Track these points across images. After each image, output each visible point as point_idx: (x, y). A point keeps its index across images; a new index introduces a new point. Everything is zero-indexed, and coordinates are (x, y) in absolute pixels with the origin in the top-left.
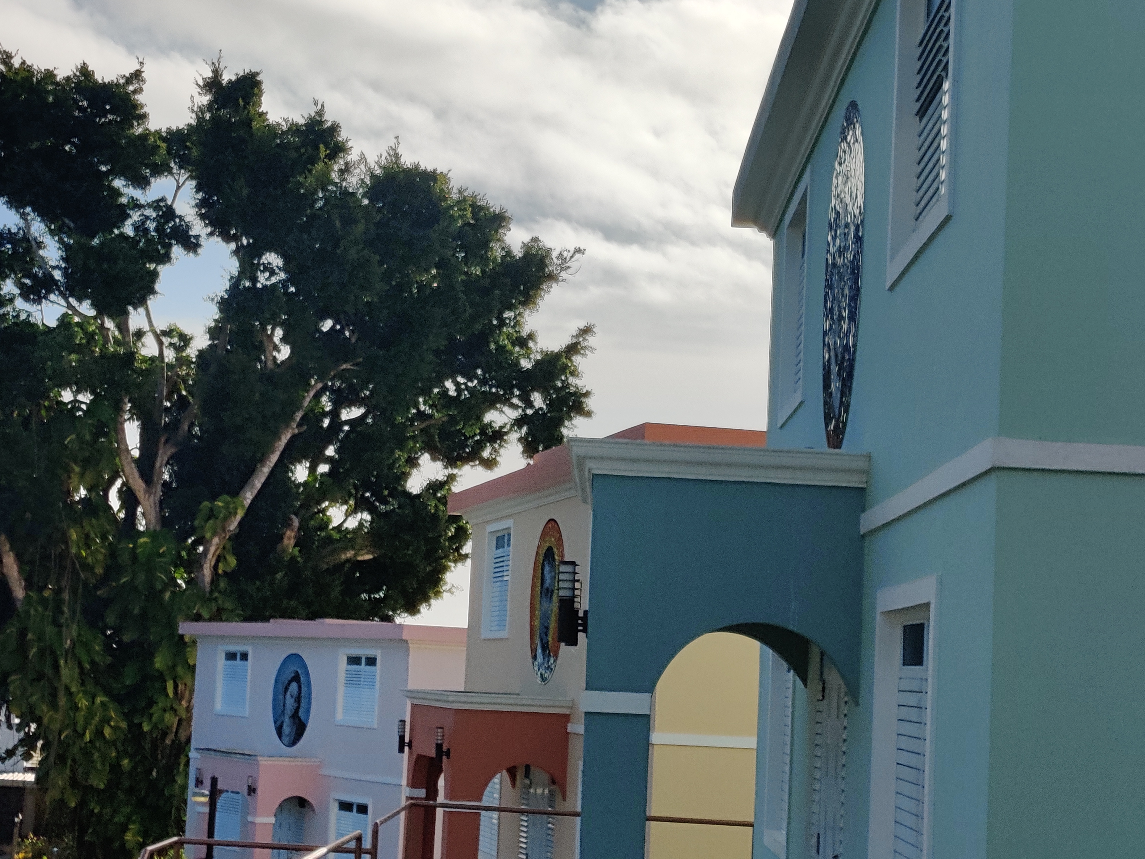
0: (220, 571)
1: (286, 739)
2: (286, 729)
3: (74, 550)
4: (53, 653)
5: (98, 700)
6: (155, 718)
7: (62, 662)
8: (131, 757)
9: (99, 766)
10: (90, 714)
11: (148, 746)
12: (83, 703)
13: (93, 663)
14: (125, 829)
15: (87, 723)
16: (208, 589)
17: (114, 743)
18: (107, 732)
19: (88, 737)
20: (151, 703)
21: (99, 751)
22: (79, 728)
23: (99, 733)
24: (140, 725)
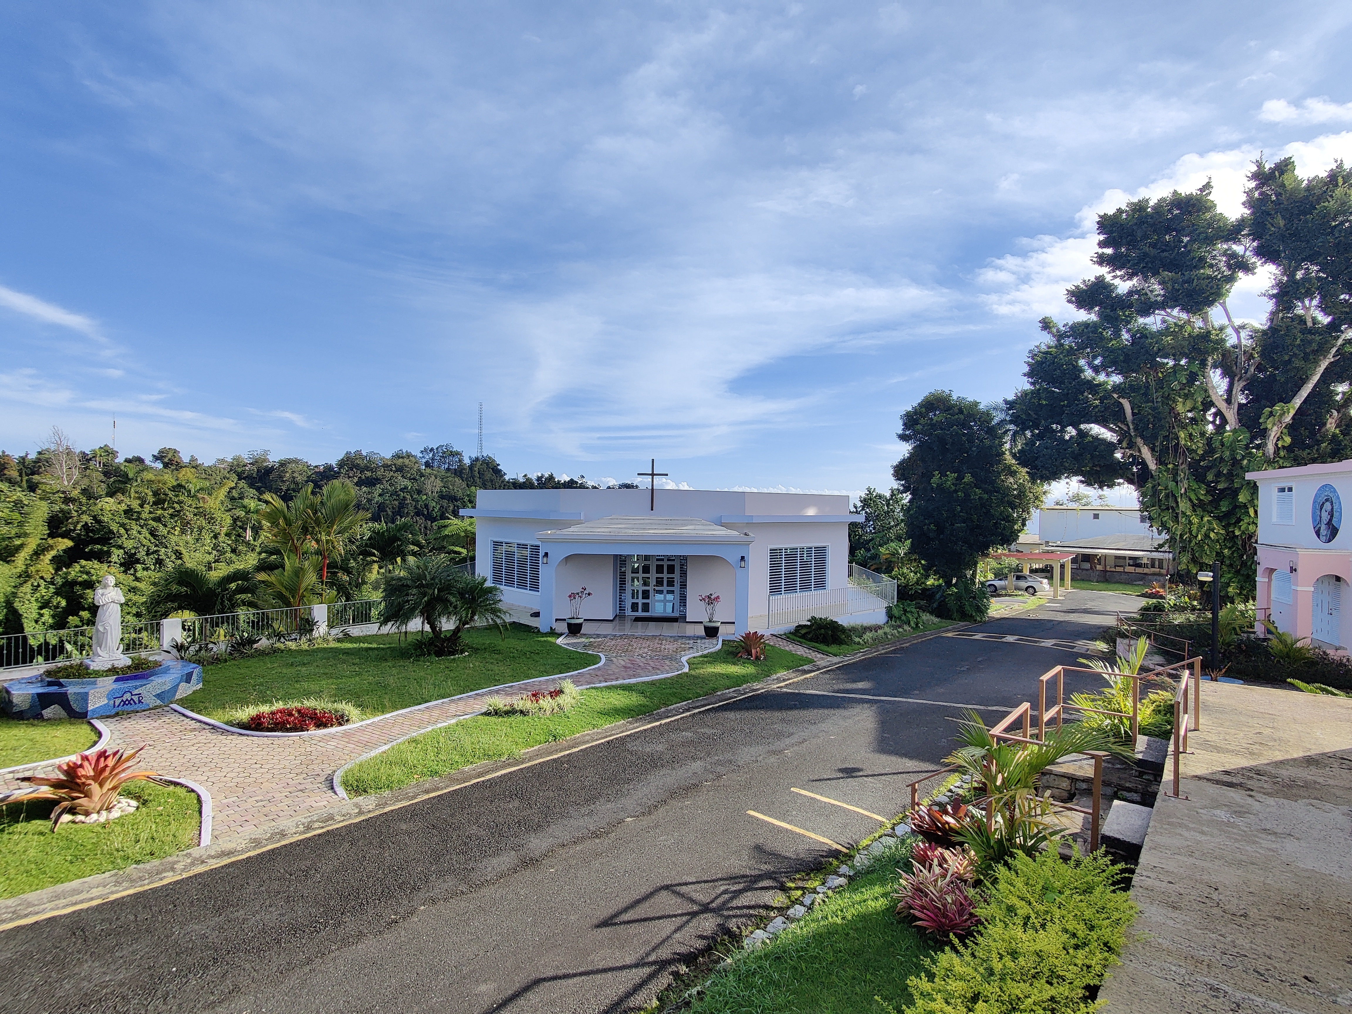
0: (1279, 446)
1: (1323, 539)
2: (1323, 531)
3: (1183, 442)
4: (1174, 495)
5: (1206, 519)
6: (1242, 528)
7: (1179, 500)
8: (1230, 548)
9: (1208, 553)
10: (1200, 527)
11: (1240, 543)
12: (1195, 520)
13: (1198, 499)
14: (1228, 585)
15: (1198, 531)
16: (1272, 457)
17: (1218, 541)
18: (1212, 535)
19: (1199, 537)
20: (1239, 520)
21: (1208, 545)
22: (1194, 533)
23: (1207, 536)
24: (1233, 532)
